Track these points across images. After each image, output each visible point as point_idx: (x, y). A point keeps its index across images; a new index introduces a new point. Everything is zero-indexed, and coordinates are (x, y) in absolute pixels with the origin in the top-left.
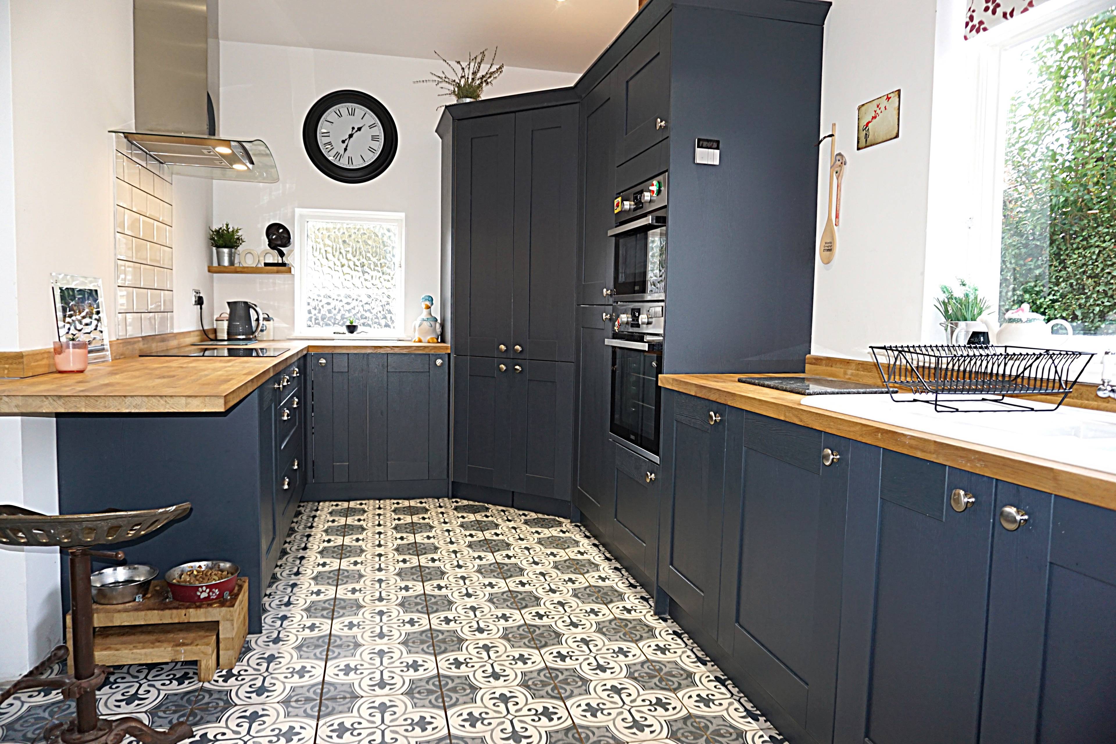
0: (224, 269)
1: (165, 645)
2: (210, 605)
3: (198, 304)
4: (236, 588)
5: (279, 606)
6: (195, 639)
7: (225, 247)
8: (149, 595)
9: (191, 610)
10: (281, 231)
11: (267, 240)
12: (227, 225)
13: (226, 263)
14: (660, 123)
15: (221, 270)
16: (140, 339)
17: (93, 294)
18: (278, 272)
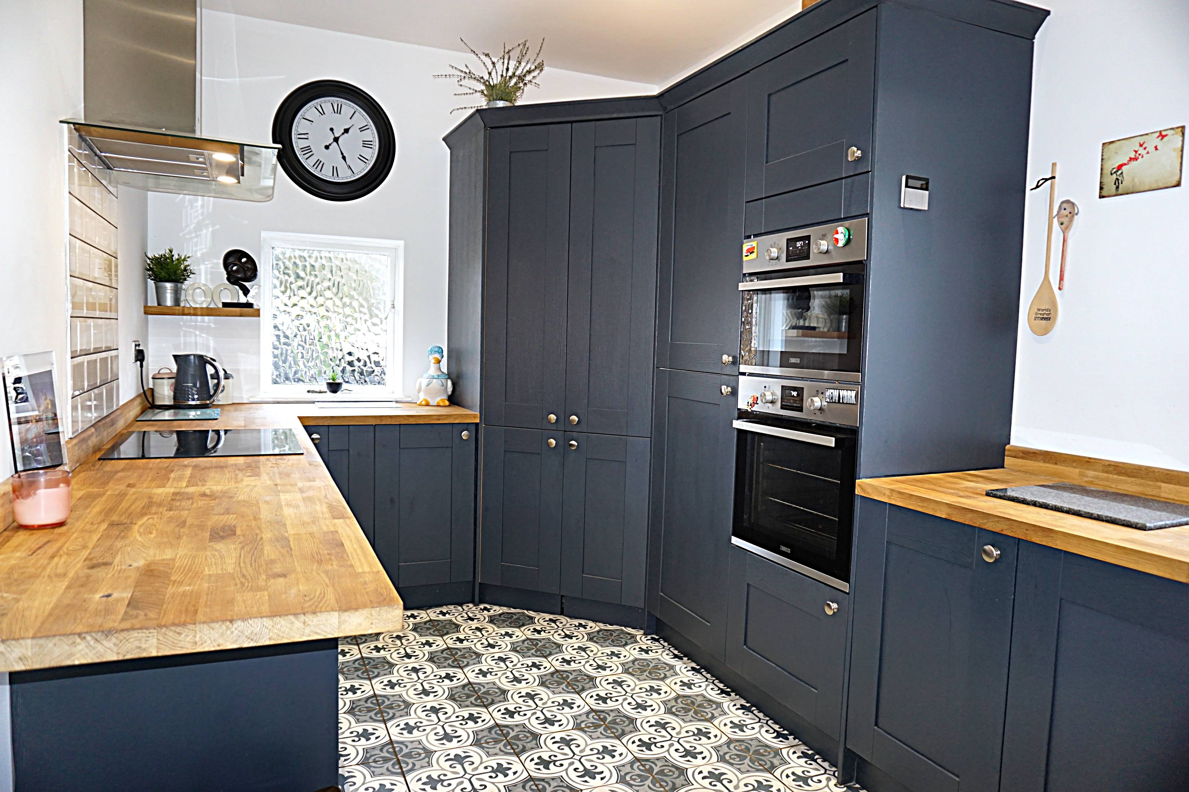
0: (166, 310)
3: (138, 360)
7: (168, 280)
10: (244, 260)
11: (225, 273)
12: (171, 251)
13: (169, 301)
14: (855, 152)
15: (160, 310)
16: (93, 430)
18: (241, 315)
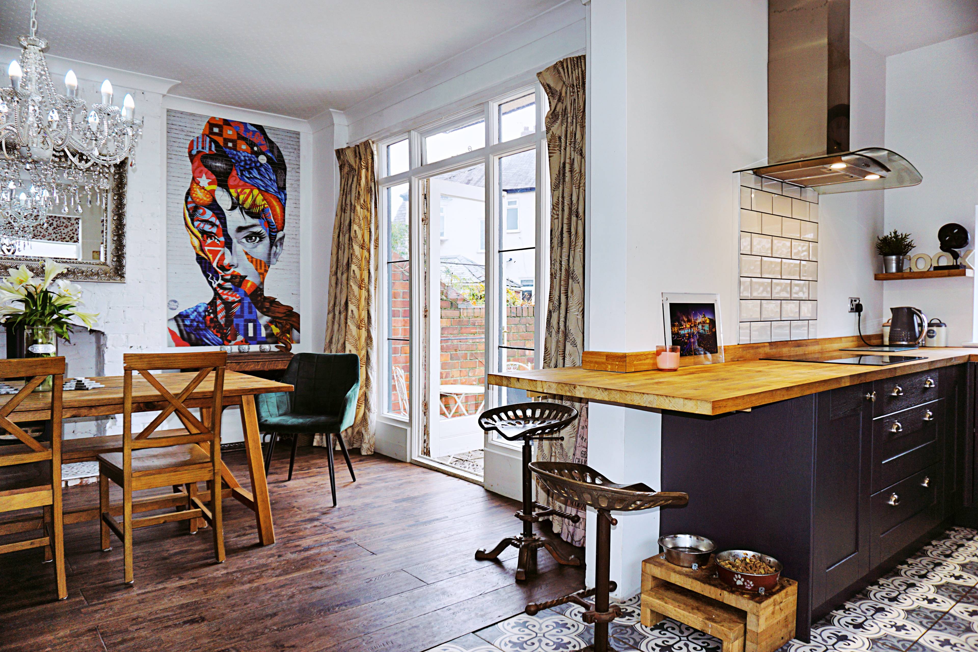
0: (892, 276)
1: (700, 614)
2: (742, 594)
3: (856, 311)
4: (777, 588)
5: (847, 624)
6: (724, 620)
7: (892, 255)
8: (704, 567)
9: (725, 592)
10: (957, 231)
11: (939, 243)
12: (895, 232)
13: (894, 270)
15: (889, 277)
16: (768, 344)
17: (710, 308)
18: (949, 275)
